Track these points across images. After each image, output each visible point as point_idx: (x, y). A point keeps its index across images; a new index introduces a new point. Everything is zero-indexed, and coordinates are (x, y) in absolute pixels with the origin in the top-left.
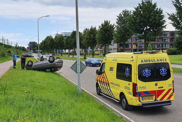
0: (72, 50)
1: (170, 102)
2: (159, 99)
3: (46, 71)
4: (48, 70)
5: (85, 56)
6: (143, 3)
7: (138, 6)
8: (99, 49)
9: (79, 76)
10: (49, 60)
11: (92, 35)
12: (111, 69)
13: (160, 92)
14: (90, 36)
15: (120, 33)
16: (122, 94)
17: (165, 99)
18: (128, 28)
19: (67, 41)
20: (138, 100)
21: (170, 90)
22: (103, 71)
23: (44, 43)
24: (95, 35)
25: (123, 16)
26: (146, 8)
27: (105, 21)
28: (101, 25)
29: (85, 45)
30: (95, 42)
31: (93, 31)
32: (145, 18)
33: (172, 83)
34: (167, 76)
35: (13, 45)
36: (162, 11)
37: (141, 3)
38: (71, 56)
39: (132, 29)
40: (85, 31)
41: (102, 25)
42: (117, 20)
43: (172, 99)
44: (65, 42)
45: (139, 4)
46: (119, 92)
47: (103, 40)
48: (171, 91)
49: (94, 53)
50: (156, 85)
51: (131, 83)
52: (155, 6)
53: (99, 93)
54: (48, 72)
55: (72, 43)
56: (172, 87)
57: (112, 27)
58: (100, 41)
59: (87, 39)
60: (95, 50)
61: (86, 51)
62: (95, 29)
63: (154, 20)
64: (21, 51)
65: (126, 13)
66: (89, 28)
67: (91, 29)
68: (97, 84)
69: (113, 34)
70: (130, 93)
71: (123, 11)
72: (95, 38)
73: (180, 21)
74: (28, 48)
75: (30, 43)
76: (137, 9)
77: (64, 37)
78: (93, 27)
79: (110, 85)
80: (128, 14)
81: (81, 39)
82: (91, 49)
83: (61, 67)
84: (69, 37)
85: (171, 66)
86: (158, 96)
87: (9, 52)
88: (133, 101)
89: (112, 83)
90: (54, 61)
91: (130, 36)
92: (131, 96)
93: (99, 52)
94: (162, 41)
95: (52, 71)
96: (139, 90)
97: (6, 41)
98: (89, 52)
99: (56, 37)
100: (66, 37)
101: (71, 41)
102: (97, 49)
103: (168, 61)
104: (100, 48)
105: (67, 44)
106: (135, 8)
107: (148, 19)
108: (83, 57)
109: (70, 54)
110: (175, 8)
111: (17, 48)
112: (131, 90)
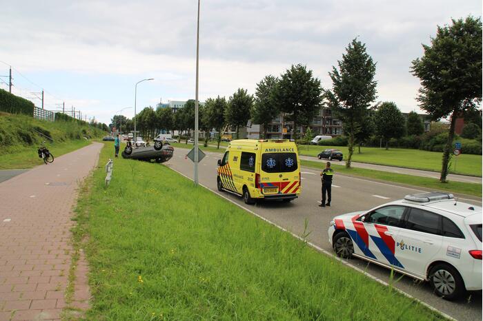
0: (184, 132)
1: (295, 195)
2: (283, 191)
3: (150, 162)
4: (152, 160)
5: (206, 142)
6: (293, 70)
7: (286, 73)
8: (230, 132)
9: (196, 166)
10: (155, 146)
11: (218, 110)
12: (235, 159)
13: (284, 184)
14: (215, 110)
15: (259, 110)
16: (245, 187)
17: (290, 192)
18: (271, 103)
19: (177, 117)
20: (260, 192)
21: (295, 183)
22: (226, 161)
23: (139, 118)
24: (224, 110)
25: (265, 84)
26: (297, 77)
27: (239, 90)
28: (233, 96)
29: (207, 124)
30: (223, 120)
31: (219, 104)
32: (294, 91)
33: (298, 175)
34: (294, 168)
35: (88, 121)
36: (320, 82)
37: (290, 69)
38: (183, 142)
39: (276, 105)
40: (208, 103)
41: (235, 95)
42: (257, 89)
43: (297, 192)
44: (174, 118)
45: (288, 71)
46: (242, 185)
47: (235, 119)
48: (297, 184)
49: (220, 138)
50: (281, 176)
51: (254, 174)
52: (309, 74)
53: (221, 188)
54: (153, 162)
55: (186, 120)
56: (298, 180)
57: (249, 99)
58: (230, 120)
59: (210, 115)
60: (223, 132)
61: (208, 135)
62: (224, 100)
63: (308, 94)
64: (101, 131)
65: (270, 80)
66: (214, 98)
67: (218, 100)
68: (219, 177)
69: (250, 111)
70: (252, 184)
71: (266, 78)
72: (222, 115)
73: (338, 100)
74: (110, 125)
75: (116, 117)
76: (284, 77)
77: (173, 108)
78: (221, 97)
79: (233, 177)
80: (273, 82)
81: (200, 116)
82: (217, 130)
83: (170, 156)
84: (180, 111)
85: (299, 158)
86: (282, 188)
87: (84, 132)
88: (255, 193)
89: (235, 175)
90: (161, 147)
91: (275, 115)
92: (254, 188)
93: (230, 137)
94: (331, 124)
95: (158, 162)
96: (262, 181)
97: (77, 114)
98: (212, 136)
99: (159, 110)
100: (175, 109)
101: (184, 118)
102: (227, 131)
103: (295, 151)
104: (232, 131)
105: (178, 121)
106: (282, 76)
107: (300, 93)
108: (202, 144)
109: (182, 138)
110: (332, 82)
111: (94, 125)
112: (254, 182)
